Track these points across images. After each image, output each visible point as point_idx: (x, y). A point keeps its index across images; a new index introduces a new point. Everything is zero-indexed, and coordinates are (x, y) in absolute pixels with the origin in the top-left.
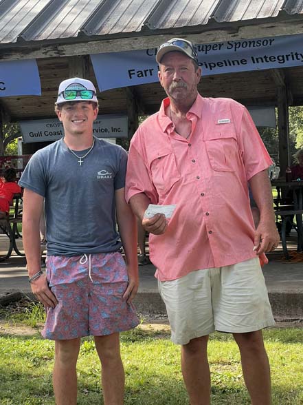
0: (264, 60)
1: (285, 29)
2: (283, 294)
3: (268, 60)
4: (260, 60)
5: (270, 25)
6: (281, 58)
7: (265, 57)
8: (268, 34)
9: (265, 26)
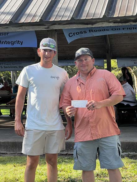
0: (5, 43)
1: (12, 29)
2: (11, 142)
3: (7, 43)
4: (3, 43)
5: (6, 27)
6: (12, 43)
7: (6, 42)
8: (6, 31)
9: (4, 27)
